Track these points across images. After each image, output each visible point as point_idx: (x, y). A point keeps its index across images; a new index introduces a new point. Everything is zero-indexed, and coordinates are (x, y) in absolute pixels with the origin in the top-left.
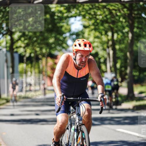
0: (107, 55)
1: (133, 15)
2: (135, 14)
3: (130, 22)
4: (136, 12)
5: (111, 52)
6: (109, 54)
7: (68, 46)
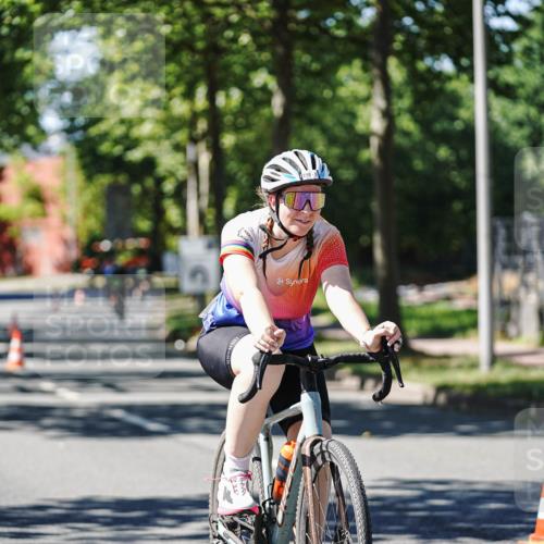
0: (189, 169)
1: (292, 26)
2: (298, 22)
3: (280, 50)
4: (302, 15)
5: (205, 160)
6: (195, 166)
7: (43, 133)
